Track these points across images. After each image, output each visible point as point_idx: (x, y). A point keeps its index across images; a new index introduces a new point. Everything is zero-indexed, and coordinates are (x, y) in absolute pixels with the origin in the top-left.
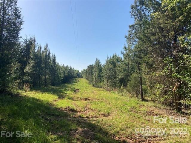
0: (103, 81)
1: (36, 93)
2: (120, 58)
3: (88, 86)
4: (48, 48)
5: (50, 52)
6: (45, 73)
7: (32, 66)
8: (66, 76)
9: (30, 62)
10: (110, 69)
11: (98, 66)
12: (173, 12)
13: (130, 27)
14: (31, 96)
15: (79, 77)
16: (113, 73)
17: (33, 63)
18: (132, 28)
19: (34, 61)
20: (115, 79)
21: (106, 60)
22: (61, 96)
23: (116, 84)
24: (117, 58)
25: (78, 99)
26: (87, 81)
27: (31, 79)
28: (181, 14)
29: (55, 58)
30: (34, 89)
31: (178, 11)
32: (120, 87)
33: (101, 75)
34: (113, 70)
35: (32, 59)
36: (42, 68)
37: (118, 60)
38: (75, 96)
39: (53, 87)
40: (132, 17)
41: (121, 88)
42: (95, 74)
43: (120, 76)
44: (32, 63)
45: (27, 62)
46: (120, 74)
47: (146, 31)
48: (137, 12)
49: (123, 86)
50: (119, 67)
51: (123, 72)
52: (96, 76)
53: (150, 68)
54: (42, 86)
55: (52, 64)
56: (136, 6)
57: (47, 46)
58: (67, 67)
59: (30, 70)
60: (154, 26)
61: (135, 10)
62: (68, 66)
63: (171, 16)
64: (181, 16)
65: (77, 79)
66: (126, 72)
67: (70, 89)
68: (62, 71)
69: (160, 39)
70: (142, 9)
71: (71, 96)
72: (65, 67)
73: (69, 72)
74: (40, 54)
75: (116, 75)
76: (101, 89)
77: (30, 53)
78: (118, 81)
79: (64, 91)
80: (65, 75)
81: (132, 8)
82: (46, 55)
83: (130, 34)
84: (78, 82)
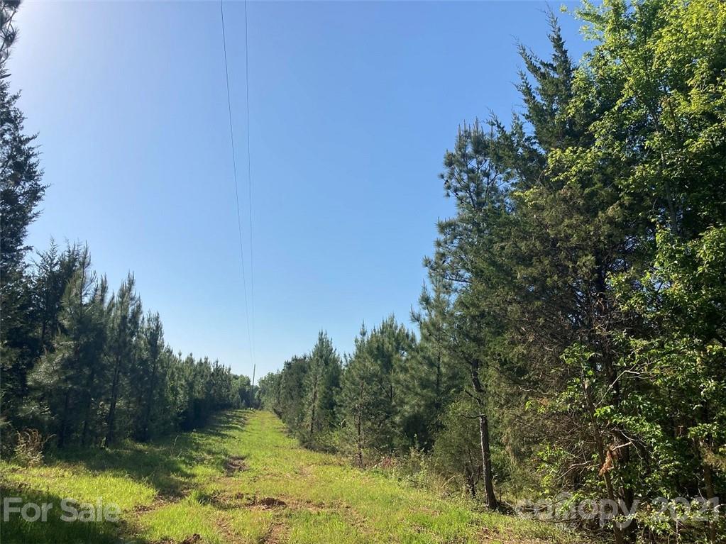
0: (344, 425)
1: (66, 473)
2: (407, 336)
3: (281, 443)
4: (133, 292)
5: (139, 307)
6: (114, 389)
7: (63, 359)
8: (197, 399)
9: (56, 345)
10: (368, 379)
11: (327, 364)
12: (587, 191)
13: (442, 228)
14: (44, 489)
15: (248, 405)
16: (381, 394)
17: (67, 347)
18: (447, 231)
19: (74, 339)
20: (387, 417)
21: (356, 341)
22: (171, 487)
23: (391, 439)
24: (399, 334)
25: (239, 502)
26: (279, 423)
27: (52, 415)
28: (614, 199)
29: (158, 327)
30: (60, 458)
31: (601, 189)
32: (406, 450)
33: (336, 399)
34: (381, 383)
35: (65, 331)
36: (104, 367)
37: (399, 344)
38: (228, 488)
39: (140, 446)
40: (448, 195)
41: (412, 454)
42: (310, 396)
43: (407, 407)
44: (64, 348)
45: (45, 343)
46: (406, 400)
47: (497, 247)
48: (465, 176)
49: (417, 446)
50: (405, 370)
51: (419, 390)
52: (317, 402)
53: (516, 382)
54: (96, 443)
55: (145, 355)
56: (464, 156)
57: (131, 283)
58: (204, 365)
59: (51, 375)
60: (525, 232)
61: (461, 171)
62: (206, 359)
63: (581, 202)
64: (615, 205)
65: (238, 412)
66: (429, 393)
67: (209, 457)
68: (183, 382)
69: (547, 277)
70: (483, 168)
71: (211, 488)
72: (195, 363)
73: (209, 385)
74: (102, 311)
75: (394, 403)
76: (333, 458)
77: (61, 308)
78: (399, 426)
79: (183, 467)
80: (191, 397)
81: (449, 163)
82: (124, 318)
83: (443, 255)
84: (244, 425)
